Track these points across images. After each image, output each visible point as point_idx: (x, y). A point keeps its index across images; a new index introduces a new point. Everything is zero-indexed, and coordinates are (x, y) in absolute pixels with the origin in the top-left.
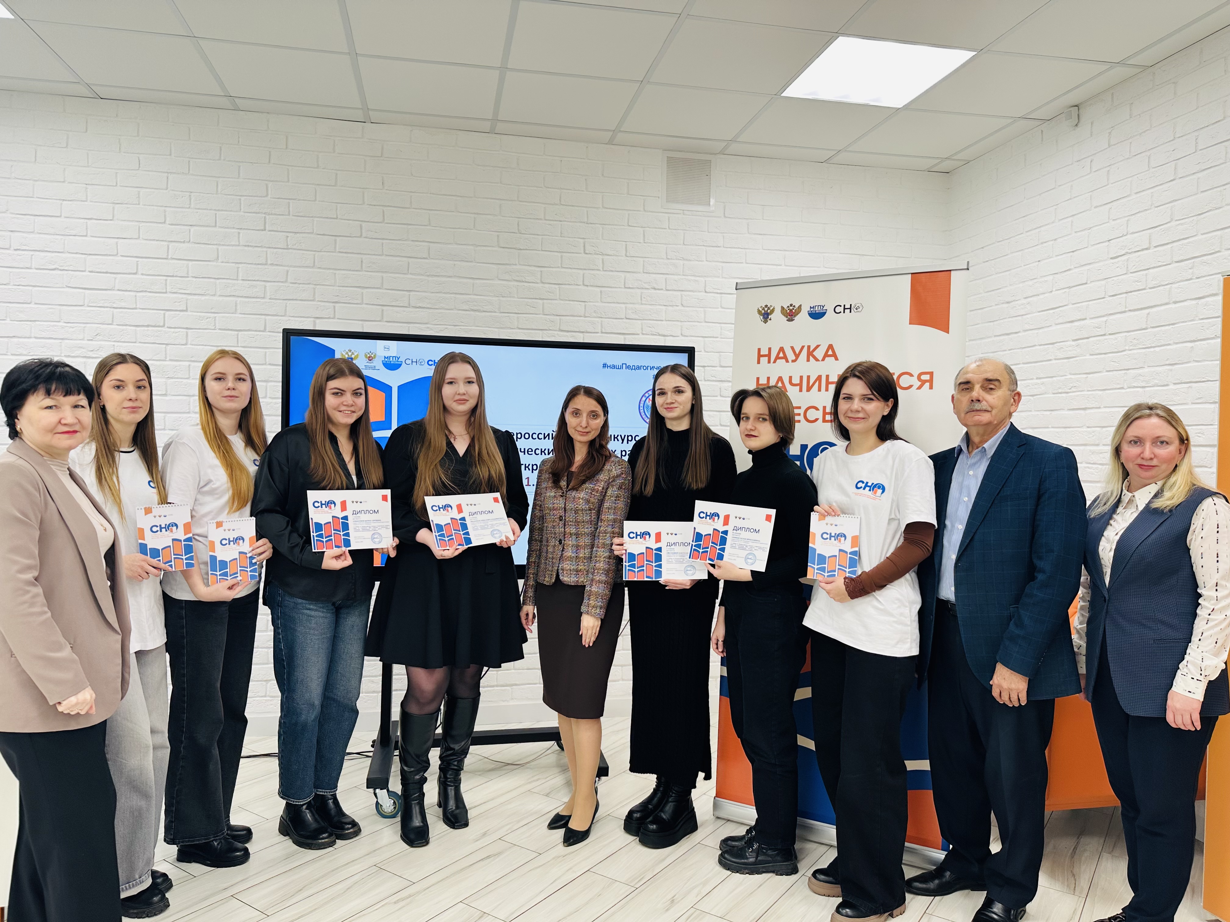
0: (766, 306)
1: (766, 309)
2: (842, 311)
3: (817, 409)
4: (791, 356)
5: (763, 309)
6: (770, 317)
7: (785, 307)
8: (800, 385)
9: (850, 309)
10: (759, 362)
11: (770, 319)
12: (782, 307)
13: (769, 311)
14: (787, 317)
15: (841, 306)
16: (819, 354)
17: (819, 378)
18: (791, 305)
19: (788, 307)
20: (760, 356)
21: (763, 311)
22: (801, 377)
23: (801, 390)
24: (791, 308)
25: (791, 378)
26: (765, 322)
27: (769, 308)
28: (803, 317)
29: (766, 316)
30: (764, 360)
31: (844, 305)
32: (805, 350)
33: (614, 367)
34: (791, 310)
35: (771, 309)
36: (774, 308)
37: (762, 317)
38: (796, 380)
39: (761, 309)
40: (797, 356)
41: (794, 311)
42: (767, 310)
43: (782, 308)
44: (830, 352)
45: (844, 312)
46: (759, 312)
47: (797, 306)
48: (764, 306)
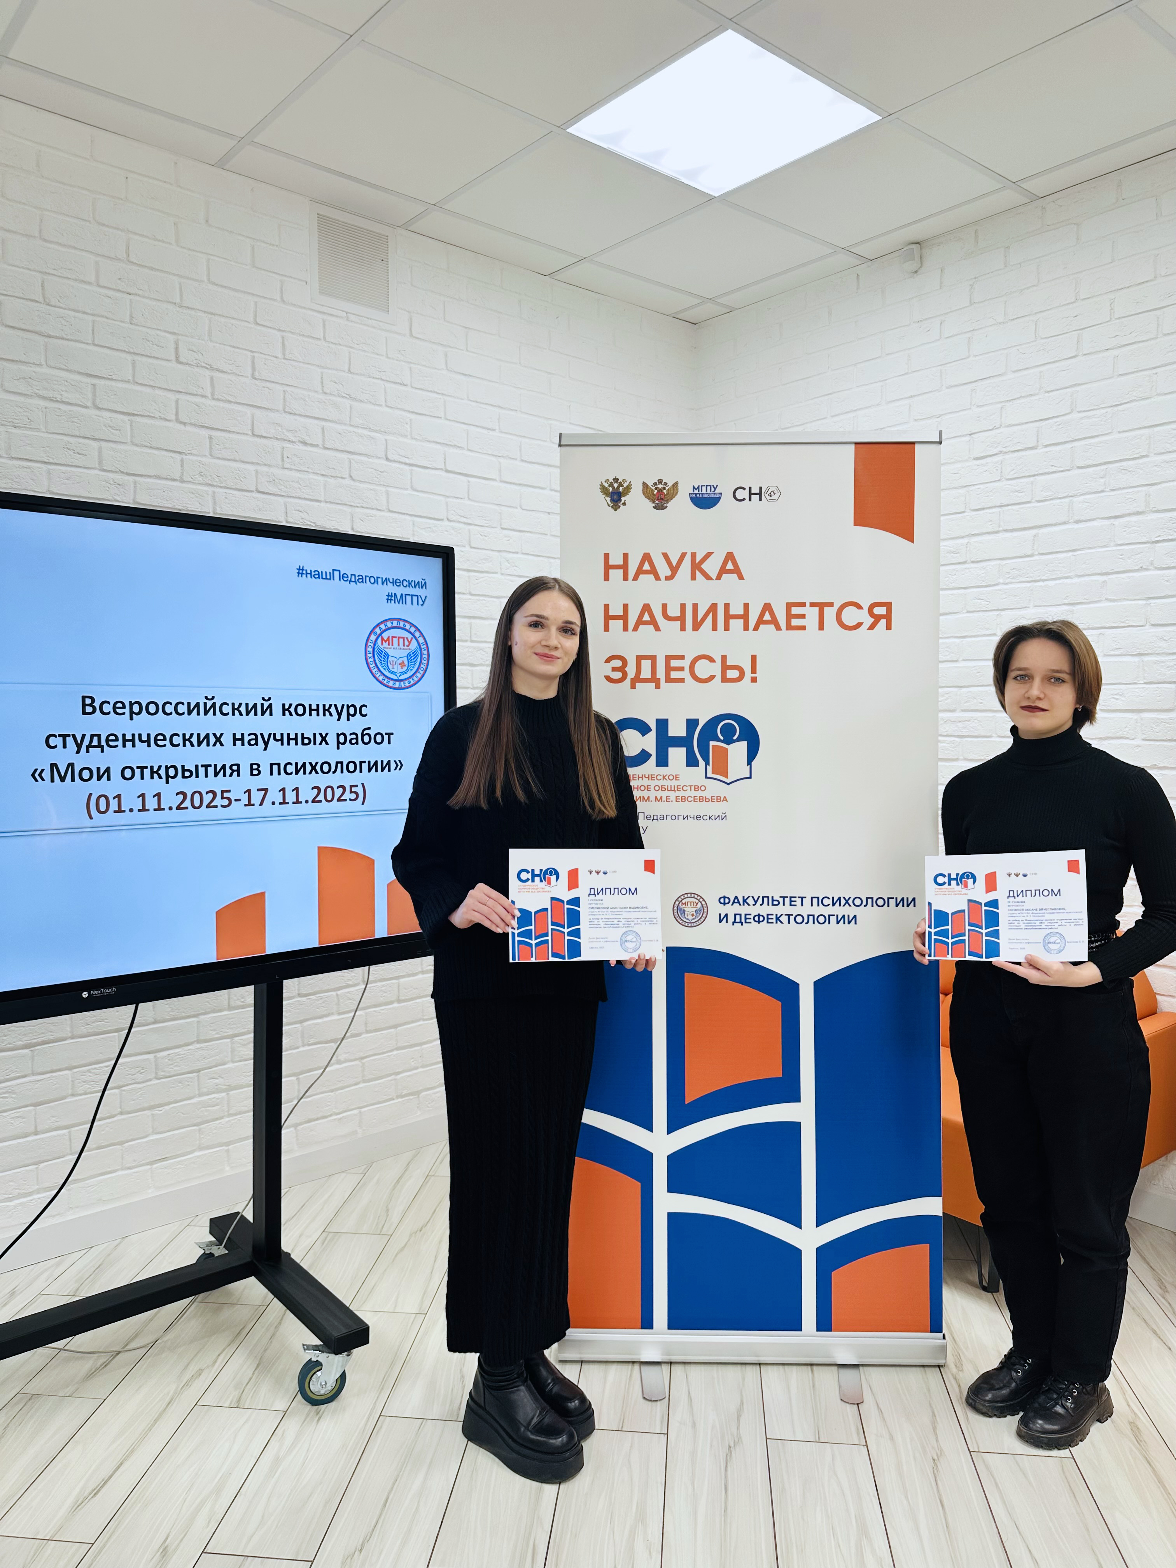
0: (616, 480)
1: (616, 485)
2: (747, 498)
3: (712, 660)
4: (663, 570)
5: (611, 485)
6: (623, 499)
7: (650, 484)
8: (682, 619)
9: (760, 494)
10: (606, 578)
11: (624, 504)
12: (644, 483)
13: (621, 489)
14: (653, 502)
15: (744, 489)
16: (712, 567)
17: (713, 608)
18: (660, 481)
19: (655, 484)
20: (608, 567)
21: (611, 489)
22: (683, 606)
23: (683, 628)
24: (660, 486)
25: (664, 606)
26: (616, 507)
27: (621, 485)
28: (681, 503)
29: (615, 497)
30: (616, 575)
31: (750, 488)
32: (688, 559)
33: (318, 575)
34: (660, 491)
35: (625, 485)
36: (630, 485)
37: (608, 499)
38: (673, 611)
39: (606, 485)
40: (674, 570)
41: (665, 491)
42: (618, 487)
43: (645, 485)
44: (730, 566)
45: (750, 500)
46: (604, 490)
47: (670, 484)
48: (611, 480)
